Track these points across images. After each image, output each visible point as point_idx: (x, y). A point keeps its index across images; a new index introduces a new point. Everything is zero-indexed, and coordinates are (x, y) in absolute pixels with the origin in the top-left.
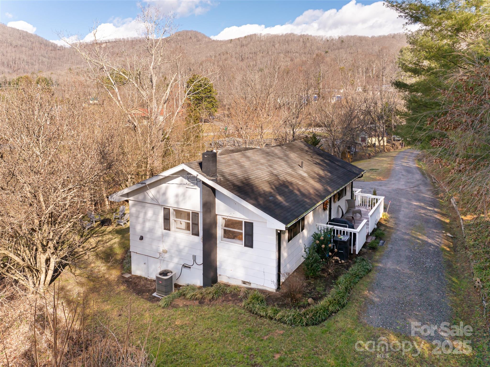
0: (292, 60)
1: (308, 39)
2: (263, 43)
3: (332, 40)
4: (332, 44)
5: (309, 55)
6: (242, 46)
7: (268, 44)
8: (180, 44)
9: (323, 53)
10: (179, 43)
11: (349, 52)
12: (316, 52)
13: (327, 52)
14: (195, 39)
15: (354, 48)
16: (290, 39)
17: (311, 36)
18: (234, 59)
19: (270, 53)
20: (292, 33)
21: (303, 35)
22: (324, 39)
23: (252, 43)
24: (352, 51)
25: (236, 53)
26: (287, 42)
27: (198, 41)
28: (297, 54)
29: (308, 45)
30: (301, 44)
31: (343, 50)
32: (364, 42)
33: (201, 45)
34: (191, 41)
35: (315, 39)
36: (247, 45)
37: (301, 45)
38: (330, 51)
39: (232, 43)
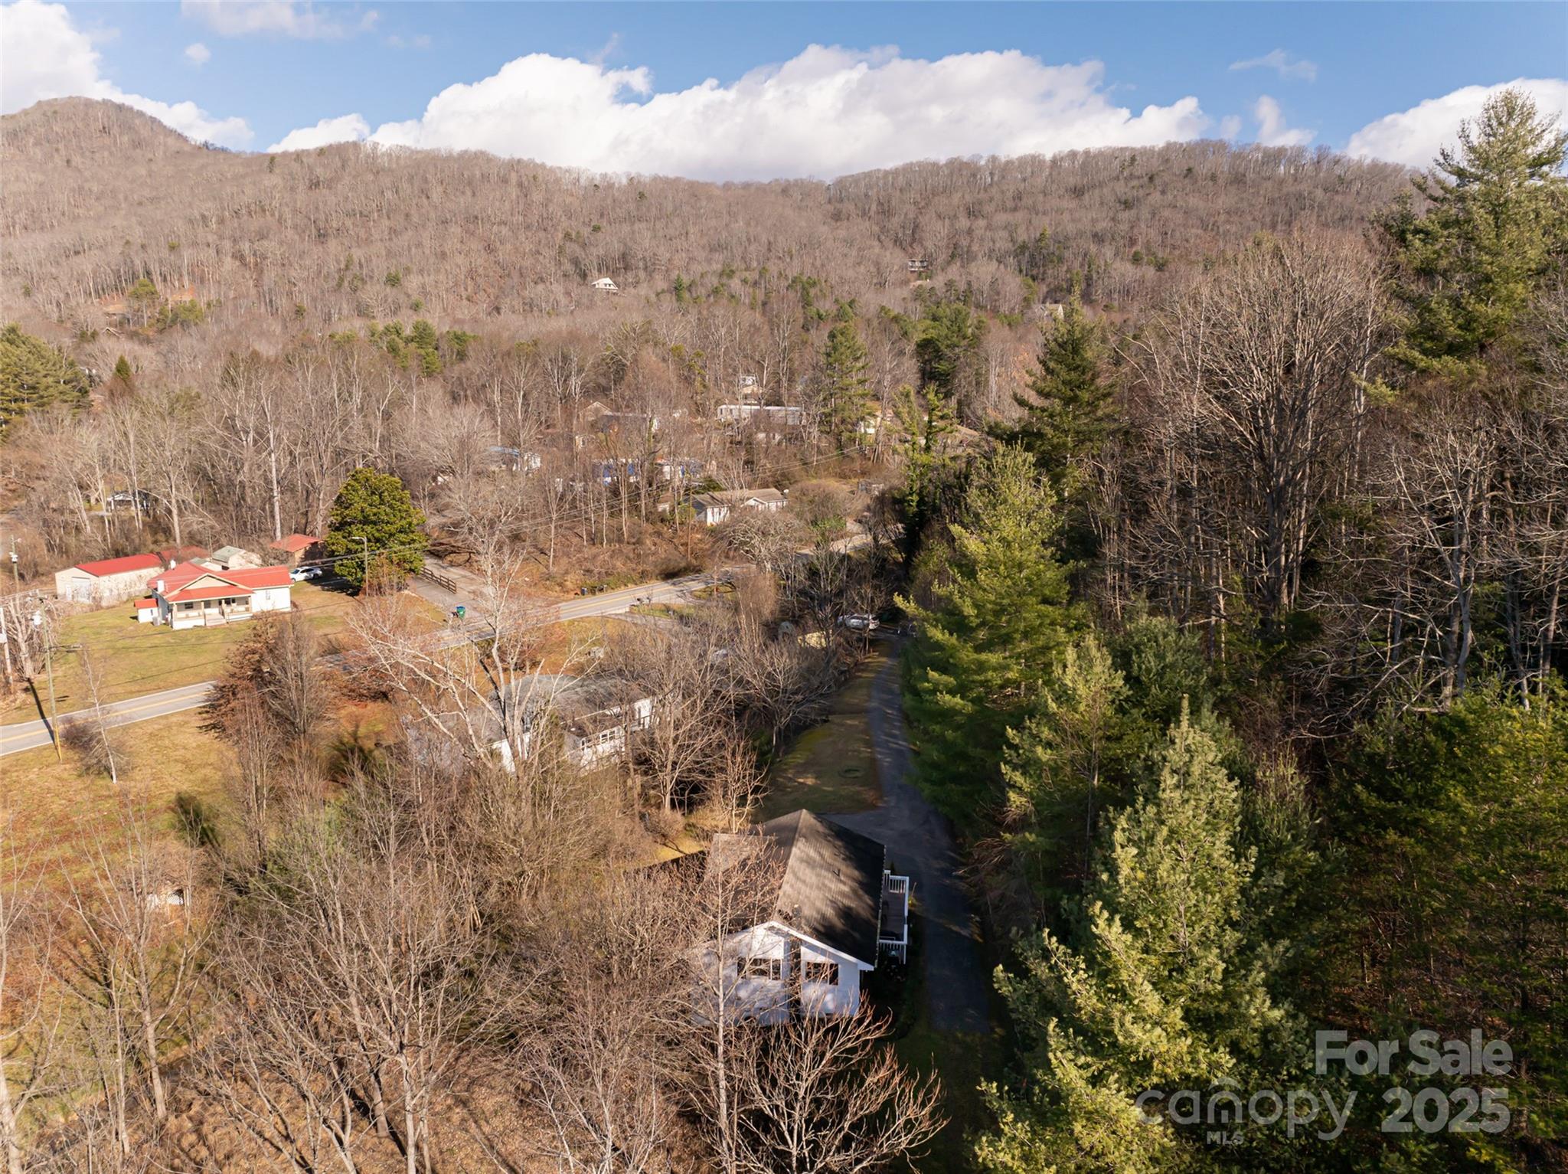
0: (489, 249)
1: (535, 178)
2: (386, 181)
3: (611, 186)
4: (609, 201)
5: (542, 234)
6: (315, 184)
7: (405, 185)
8: (63, 152)
9: (586, 231)
10: (61, 146)
11: (661, 234)
12: (565, 223)
13: (596, 229)
14: (125, 139)
15: (677, 222)
16: (478, 173)
17: (543, 166)
18: (290, 233)
19: (415, 219)
20: (482, 153)
21: (519, 161)
22: (582, 181)
23: (347, 180)
24: (671, 232)
25: (296, 211)
26: (470, 184)
27: (137, 144)
28: (504, 230)
29: (537, 197)
30: (514, 192)
31: (643, 225)
32: (704, 203)
33: (154, 167)
34: (107, 141)
35: (557, 181)
36: (330, 184)
37: (514, 196)
38: (604, 223)
39: (277, 170)
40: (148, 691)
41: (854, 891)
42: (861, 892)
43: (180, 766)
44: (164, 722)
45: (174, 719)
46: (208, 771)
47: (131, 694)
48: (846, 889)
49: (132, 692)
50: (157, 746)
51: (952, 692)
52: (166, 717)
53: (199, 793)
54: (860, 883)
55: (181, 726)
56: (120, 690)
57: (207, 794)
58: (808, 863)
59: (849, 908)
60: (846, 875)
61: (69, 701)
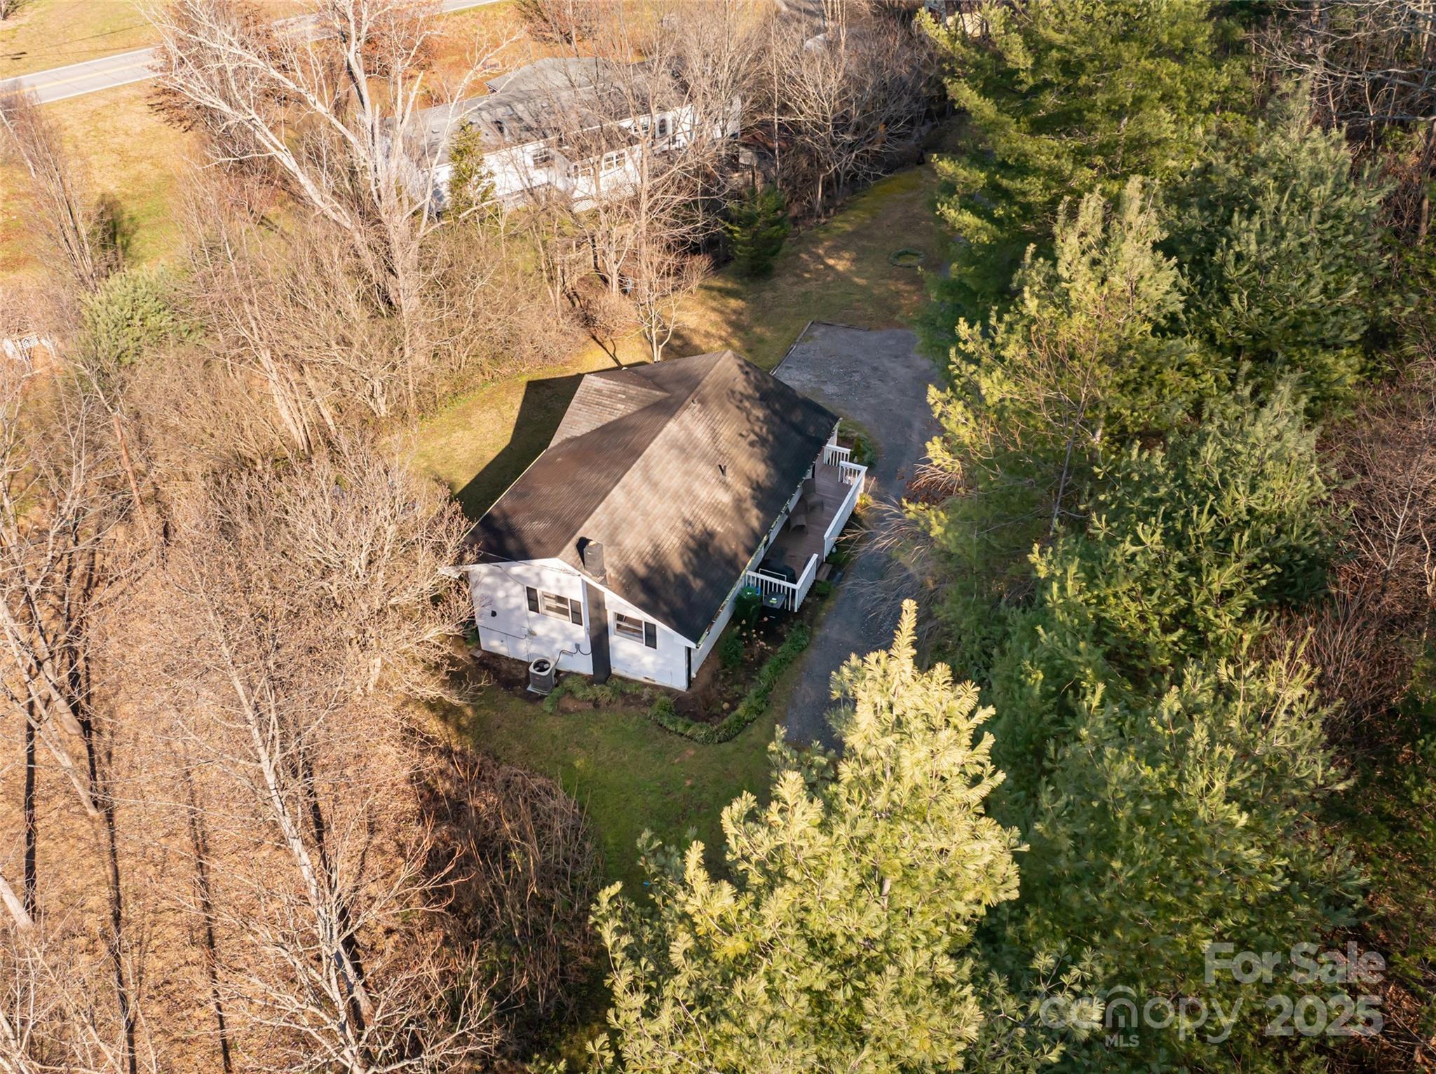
40: (116, 50)
41: (738, 502)
42: (749, 504)
43: (114, 158)
44: (111, 96)
45: (124, 93)
46: (145, 167)
47: (96, 52)
48: (725, 498)
49: (96, 51)
50: (97, 129)
51: (969, 203)
52: (116, 89)
53: (126, 196)
54: (757, 487)
55: (131, 102)
56: (85, 46)
57: (134, 198)
58: (682, 450)
59: (711, 535)
60: (739, 472)
61: (25, 59)
